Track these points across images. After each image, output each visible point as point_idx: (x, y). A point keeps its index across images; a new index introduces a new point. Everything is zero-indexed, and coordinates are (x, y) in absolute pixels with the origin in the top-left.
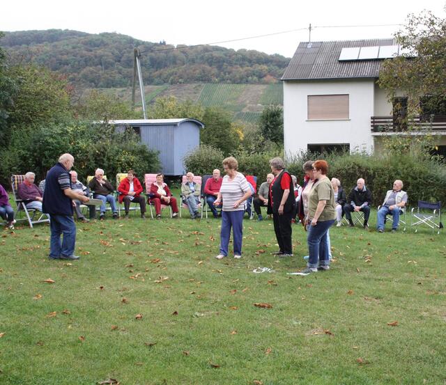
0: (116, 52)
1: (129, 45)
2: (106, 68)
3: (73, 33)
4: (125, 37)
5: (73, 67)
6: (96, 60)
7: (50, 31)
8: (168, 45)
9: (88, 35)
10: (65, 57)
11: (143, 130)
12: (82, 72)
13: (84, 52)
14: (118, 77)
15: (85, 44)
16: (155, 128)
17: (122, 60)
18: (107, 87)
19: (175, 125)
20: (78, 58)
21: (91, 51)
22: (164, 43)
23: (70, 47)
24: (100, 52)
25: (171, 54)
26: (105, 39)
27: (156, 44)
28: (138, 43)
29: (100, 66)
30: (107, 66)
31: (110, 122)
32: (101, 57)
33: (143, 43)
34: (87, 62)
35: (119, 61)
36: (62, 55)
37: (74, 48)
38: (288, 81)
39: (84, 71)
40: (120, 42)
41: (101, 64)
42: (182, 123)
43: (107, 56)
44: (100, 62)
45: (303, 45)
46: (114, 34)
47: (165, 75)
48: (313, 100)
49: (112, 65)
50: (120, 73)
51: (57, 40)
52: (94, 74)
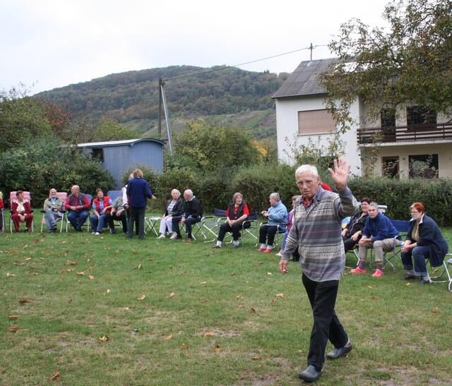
0: (226, 82)
1: (236, 76)
2: (217, 97)
3: (189, 68)
4: (233, 68)
5: (188, 97)
6: (208, 91)
7: (169, 68)
8: (272, 74)
9: (202, 68)
10: (182, 89)
12: (197, 102)
13: (199, 84)
14: (228, 104)
15: (199, 77)
17: (232, 88)
18: (219, 114)
20: (193, 90)
21: (204, 83)
22: (268, 72)
23: (186, 80)
24: (211, 83)
25: (274, 82)
26: (216, 72)
27: (261, 74)
28: (245, 73)
29: (211, 96)
30: (218, 95)
32: (212, 87)
33: (250, 73)
34: (201, 92)
35: (228, 90)
36: (180, 87)
37: (189, 81)
39: (198, 101)
40: (229, 74)
41: (213, 94)
43: (218, 86)
44: (212, 92)
46: (224, 68)
47: (269, 101)
48: (303, 115)
49: (222, 94)
50: (230, 101)
51: (175, 75)
52: (207, 103)
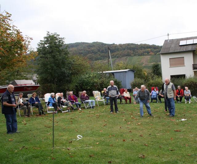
0: (98, 48)
1: (102, 46)
2: (95, 54)
3: (84, 43)
4: (101, 43)
5: (84, 54)
6: (91, 52)
7: (76, 43)
8: (116, 45)
9: (88, 43)
10: (81, 51)
11: (115, 74)
12: (87, 56)
13: (88, 49)
14: (99, 57)
15: (88, 46)
16: (119, 73)
17: (100, 51)
18: (96, 60)
19: (126, 72)
20: (86, 51)
21: (90, 48)
22: (114, 44)
23: (83, 48)
24: (92, 49)
25: (117, 47)
26: (94, 44)
27: (111, 44)
28: (105, 44)
29: (93, 54)
30: (95, 53)
31: (104, 72)
32: (93, 50)
33: (107, 44)
34: (89, 52)
35: (99, 51)
36: (80, 50)
37: (84, 48)
38: (162, 54)
40: (99, 45)
41: (93, 53)
42: (128, 71)
43: (95, 50)
44: (93, 52)
45: (166, 41)
46: (97, 42)
47: (115, 55)
48: (171, 60)
49: (97, 53)
50: (100, 55)
51: (78, 46)
52: (91, 56)
